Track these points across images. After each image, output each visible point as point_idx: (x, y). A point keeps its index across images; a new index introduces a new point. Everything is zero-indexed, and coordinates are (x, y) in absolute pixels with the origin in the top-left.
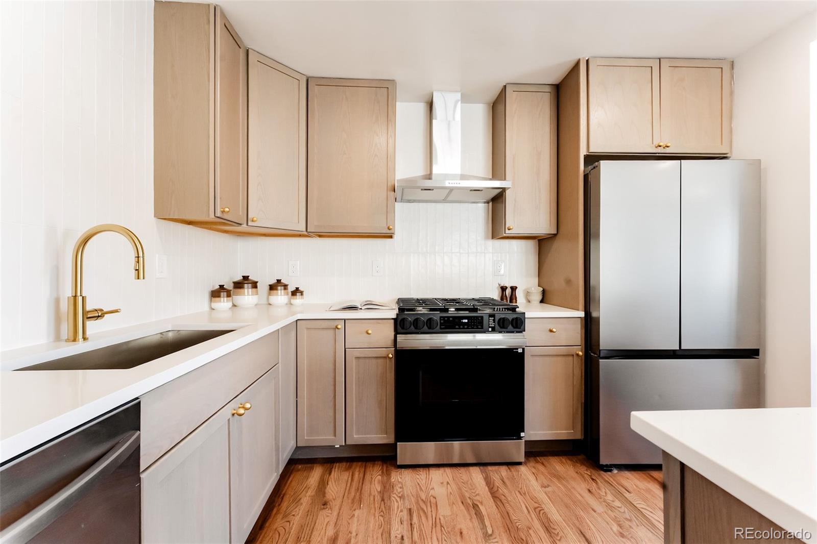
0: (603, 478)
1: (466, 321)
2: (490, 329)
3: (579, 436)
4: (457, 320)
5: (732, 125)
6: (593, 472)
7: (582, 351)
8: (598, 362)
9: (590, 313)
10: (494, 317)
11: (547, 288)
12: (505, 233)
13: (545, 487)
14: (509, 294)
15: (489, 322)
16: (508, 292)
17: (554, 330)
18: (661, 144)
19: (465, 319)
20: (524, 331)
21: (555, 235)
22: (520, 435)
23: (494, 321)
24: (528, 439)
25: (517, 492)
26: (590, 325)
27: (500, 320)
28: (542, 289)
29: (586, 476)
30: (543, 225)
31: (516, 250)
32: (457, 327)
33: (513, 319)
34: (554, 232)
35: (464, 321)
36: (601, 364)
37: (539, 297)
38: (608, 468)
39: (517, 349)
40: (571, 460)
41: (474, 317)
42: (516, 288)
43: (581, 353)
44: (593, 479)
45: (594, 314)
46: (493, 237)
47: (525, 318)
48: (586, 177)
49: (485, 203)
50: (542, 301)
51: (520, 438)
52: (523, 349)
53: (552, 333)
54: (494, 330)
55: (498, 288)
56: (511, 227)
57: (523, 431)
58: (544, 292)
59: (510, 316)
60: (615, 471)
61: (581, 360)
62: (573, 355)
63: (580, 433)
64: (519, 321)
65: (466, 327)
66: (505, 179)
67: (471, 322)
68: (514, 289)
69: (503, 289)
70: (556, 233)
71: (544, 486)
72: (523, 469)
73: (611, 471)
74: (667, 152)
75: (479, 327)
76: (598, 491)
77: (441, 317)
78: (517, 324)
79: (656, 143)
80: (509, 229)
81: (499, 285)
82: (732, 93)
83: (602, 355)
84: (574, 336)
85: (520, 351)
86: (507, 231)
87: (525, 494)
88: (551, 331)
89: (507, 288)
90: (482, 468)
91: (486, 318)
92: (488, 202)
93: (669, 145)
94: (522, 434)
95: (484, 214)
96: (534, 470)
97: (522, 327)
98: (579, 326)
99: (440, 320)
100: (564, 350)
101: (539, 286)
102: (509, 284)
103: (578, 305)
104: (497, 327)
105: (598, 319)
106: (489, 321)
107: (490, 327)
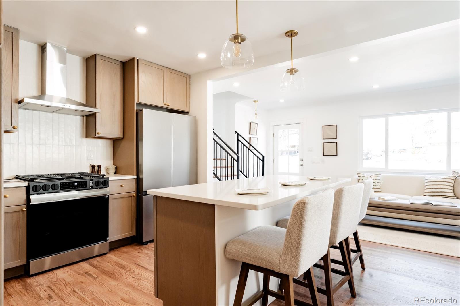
0: (144, 247)
1: (77, 184)
2: (91, 187)
3: (134, 234)
4: (71, 184)
5: (190, 100)
6: (140, 247)
7: (135, 194)
8: (142, 197)
9: (139, 176)
10: (93, 181)
11: (118, 166)
12: (96, 136)
13: (120, 257)
14: (96, 170)
15: (89, 184)
16: (96, 168)
17: (123, 185)
18: (166, 104)
19: (76, 183)
20: (109, 187)
21: (122, 139)
22: (106, 239)
23: (93, 183)
24: (110, 241)
25: (106, 263)
26: (139, 181)
27: (96, 182)
28: (115, 166)
29: (137, 249)
30: (117, 133)
31: (100, 144)
32: (71, 188)
33: (103, 182)
34: (122, 137)
35: (75, 184)
36: (143, 198)
37: (114, 171)
38: (146, 243)
39: (105, 196)
40: (130, 246)
41: (81, 181)
42: (101, 166)
43: (135, 195)
44: (140, 249)
45: (141, 177)
46: (86, 137)
47: (109, 180)
48: (137, 113)
49: (81, 116)
50: (115, 173)
51: (106, 241)
52: (108, 196)
53: (122, 187)
54: (93, 188)
55: (89, 166)
56: (100, 133)
57: (108, 237)
58: (116, 168)
59: (101, 180)
60: (149, 244)
61: (135, 198)
62: (131, 197)
63: (135, 232)
64: (106, 182)
65: (76, 187)
66: (96, 107)
67: (80, 184)
68: (99, 167)
69: (93, 167)
70: (123, 137)
71: (118, 257)
72: (108, 255)
73: (147, 244)
74: (169, 107)
75: (84, 186)
76: (142, 251)
77: (61, 183)
78: (105, 183)
79: (165, 103)
80: (98, 134)
81: (90, 165)
82: (190, 88)
83: (144, 194)
84: (131, 187)
85: (106, 197)
86: (97, 135)
87: (110, 262)
88: (121, 186)
89: (95, 166)
90: (85, 261)
91: (88, 182)
92: (83, 116)
93: (169, 105)
94: (107, 239)
95: (80, 123)
96: (113, 254)
97: (108, 185)
98: (134, 182)
99: (61, 184)
100: (127, 195)
101: (113, 165)
102: (96, 164)
103: (134, 173)
104: (95, 186)
105: (142, 179)
106: (90, 182)
107: (90, 186)
